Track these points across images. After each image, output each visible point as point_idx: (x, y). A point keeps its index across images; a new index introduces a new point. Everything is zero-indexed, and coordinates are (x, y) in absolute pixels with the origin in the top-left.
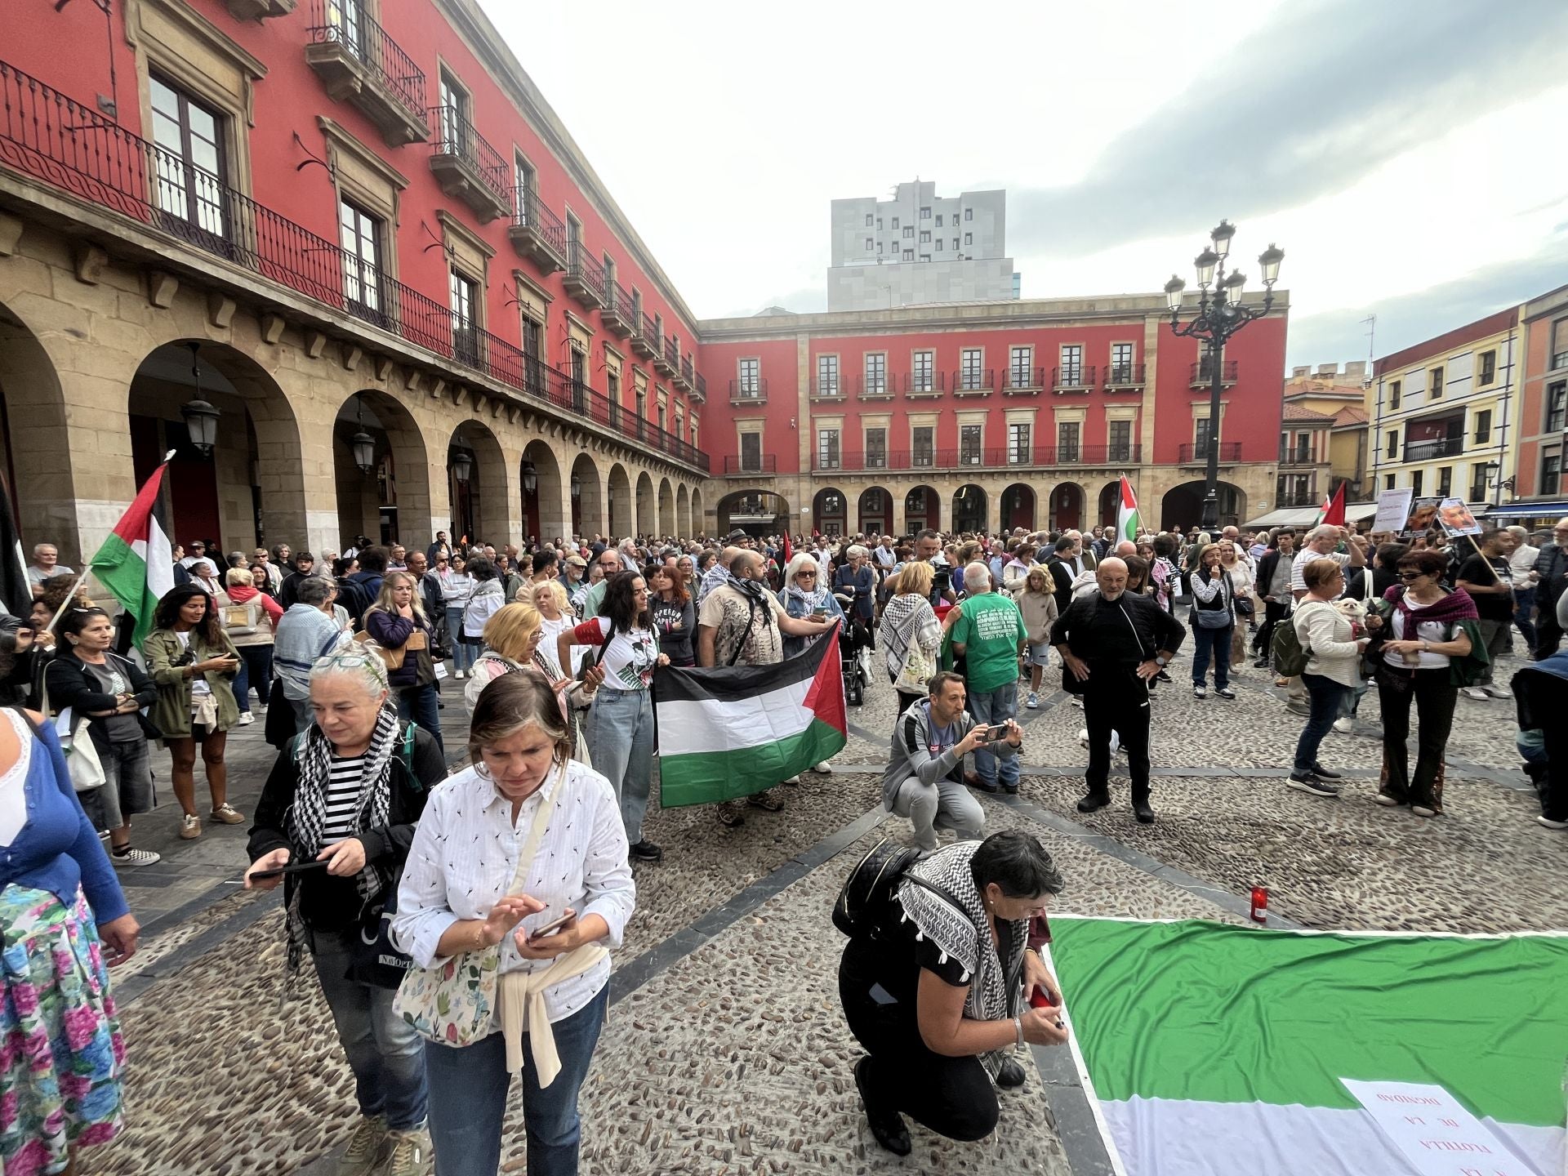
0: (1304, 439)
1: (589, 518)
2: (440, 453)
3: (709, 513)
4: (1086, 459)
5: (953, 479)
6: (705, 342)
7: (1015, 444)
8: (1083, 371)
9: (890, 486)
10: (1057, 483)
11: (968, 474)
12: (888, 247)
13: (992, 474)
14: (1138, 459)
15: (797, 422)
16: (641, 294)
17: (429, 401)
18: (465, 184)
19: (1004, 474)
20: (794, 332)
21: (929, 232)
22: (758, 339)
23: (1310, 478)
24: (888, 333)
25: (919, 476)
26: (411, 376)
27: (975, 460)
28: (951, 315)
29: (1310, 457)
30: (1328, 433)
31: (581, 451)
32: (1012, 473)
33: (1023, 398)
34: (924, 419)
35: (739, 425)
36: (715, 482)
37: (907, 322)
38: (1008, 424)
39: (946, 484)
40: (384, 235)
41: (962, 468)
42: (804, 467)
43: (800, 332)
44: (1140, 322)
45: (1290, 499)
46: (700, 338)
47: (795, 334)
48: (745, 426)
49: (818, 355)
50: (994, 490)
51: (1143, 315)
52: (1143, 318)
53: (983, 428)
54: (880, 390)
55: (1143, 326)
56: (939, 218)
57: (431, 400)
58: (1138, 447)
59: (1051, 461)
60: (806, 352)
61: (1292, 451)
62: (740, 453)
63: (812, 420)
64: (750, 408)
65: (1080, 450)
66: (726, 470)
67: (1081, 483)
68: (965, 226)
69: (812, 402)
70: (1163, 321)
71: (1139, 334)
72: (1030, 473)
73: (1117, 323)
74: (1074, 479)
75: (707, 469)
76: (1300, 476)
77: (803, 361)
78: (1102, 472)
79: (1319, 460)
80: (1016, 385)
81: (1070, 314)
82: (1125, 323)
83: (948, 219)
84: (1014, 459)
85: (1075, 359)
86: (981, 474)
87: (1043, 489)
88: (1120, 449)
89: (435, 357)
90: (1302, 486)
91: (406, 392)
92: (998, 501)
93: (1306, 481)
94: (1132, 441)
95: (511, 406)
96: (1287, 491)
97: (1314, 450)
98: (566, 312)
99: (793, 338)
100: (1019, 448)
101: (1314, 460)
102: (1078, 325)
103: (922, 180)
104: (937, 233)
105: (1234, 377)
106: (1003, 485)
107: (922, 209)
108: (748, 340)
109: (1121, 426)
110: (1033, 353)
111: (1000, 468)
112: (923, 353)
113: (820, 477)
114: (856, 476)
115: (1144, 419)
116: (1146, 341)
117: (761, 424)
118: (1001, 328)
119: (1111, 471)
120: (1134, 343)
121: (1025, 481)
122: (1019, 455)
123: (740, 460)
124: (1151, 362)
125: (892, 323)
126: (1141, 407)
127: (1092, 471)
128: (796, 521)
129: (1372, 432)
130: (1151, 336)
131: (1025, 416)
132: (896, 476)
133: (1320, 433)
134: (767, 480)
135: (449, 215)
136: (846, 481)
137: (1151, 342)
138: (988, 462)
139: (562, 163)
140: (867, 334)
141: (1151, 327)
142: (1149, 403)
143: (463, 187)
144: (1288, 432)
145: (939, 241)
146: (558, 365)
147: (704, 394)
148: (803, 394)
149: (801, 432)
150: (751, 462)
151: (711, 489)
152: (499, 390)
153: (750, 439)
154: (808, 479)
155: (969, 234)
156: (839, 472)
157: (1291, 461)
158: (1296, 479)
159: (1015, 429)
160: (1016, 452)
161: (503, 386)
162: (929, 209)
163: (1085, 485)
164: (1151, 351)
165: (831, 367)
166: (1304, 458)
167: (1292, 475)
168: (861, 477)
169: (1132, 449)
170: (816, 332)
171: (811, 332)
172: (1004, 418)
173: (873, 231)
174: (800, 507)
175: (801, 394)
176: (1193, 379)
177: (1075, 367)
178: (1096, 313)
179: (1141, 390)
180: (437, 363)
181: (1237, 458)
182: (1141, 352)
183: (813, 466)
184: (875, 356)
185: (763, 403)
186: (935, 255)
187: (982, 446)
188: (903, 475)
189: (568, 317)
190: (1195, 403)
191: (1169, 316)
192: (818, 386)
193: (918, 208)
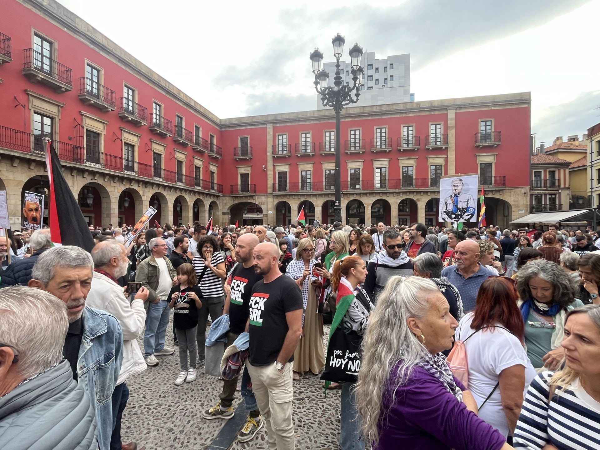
0: (552, 174)
1: (105, 216)
3: (224, 214)
4: (417, 186)
5: (346, 196)
6: (224, 130)
7: (379, 178)
8: (415, 139)
9: (313, 200)
10: (402, 199)
11: (353, 194)
13: (366, 194)
15: (266, 167)
16: (163, 105)
19: (373, 194)
20: (265, 123)
21: (372, 76)
22: (249, 127)
23: (557, 196)
24: (312, 122)
25: (327, 195)
27: (357, 187)
29: (557, 184)
30: (567, 171)
31: (90, 181)
33: (382, 154)
35: (239, 169)
36: (227, 198)
37: (321, 116)
38: (375, 167)
39: (342, 199)
41: (350, 191)
42: (270, 191)
43: (269, 123)
44: (445, 112)
45: (545, 208)
46: (221, 128)
47: (266, 124)
48: (242, 170)
49: (277, 134)
50: (368, 202)
52: (446, 109)
53: (361, 170)
54: (308, 151)
55: (447, 114)
56: (377, 69)
59: (398, 186)
60: (272, 133)
61: (545, 181)
62: (239, 183)
63: (274, 166)
64: (244, 161)
65: (414, 181)
66: (232, 191)
67: (415, 199)
68: (390, 72)
69: (274, 157)
70: (458, 111)
71: (445, 118)
72: (386, 193)
73: (432, 113)
74: (411, 197)
75: (222, 192)
76: (551, 195)
77: (270, 137)
78: (427, 193)
79: (562, 186)
80: (378, 147)
81: (406, 109)
82: (437, 113)
83: (381, 70)
84: (378, 186)
85: (410, 133)
86: (360, 193)
87: (394, 202)
88: (436, 180)
90: (553, 201)
92: (370, 208)
93: (555, 197)
96: (543, 203)
97: (559, 180)
98: (80, 112)
99: (265, 126)
100: (381, 180)
101: (559, 186)
102: (411, 115)
104: (376, 76)
105: (500, 140)
106: (372, 200)
107: (369, 65)
108: (244, 128)
109: (437, 168)
110: (387, 130)
111: (370, 191)
112: (330, 132)
113: (277, 196)
114: (295, 195)
115: (449, 164)
116: (449, 122)
117: (249, 169)
118: (370, 118)
119: (431, 192)
120: (442, 123)
121: (385, 197)
122: (381, 184)
123: (240, 187)
124: (452, 133)
125: (313, 117)
126: (447, 158)
127: (420, 192)
128: (266, 218)
130: (451, 119)
131: (384, 163)
132: (316, 195)
133: (562, 171)
134: (251, 197)
136: (291, 198)
137: (451, 122)
138: (364, 187)
139: (82, 40)
140: (301, 123)
141: (451, 115)
142: (452, 155)
144: (542, 171)
145: (377, 80)
147: (221, 155)
148: (269, 154)
149: (268, 173)
150: (245, 187)
151: (225, 201)
153: (245, 177)
154: (272, 197)
155: (392, 76)
156: (287, 192)
157: (545, 186)
158: (548, 197)
159: (378, 170)
160: (379, 182)
162: (372, 65)
163: (417, 199)
164: (452, 127)
165: (284, 140)
166: (553, 184)
167: (546, 195)
168: (298, 195)
170: (276, 123)
171: (273, 123)
172: (372, 164)
174: (267, 211)
175: (268, 154)
176: (476, 142)
177: (410, 137)
178: (420, 108)
179: (447, 148)
181: (504, 185)
182: (446, 128)
183: (274, 190)
184: (306, 134)
185: (251, 159)
186: (375, 86)
187: (361, 179)
188: (319, 195)
189: (82, 115)
190: (477, 155)
191: (461, 108)
192: (277, 150)
193: (367, 65)
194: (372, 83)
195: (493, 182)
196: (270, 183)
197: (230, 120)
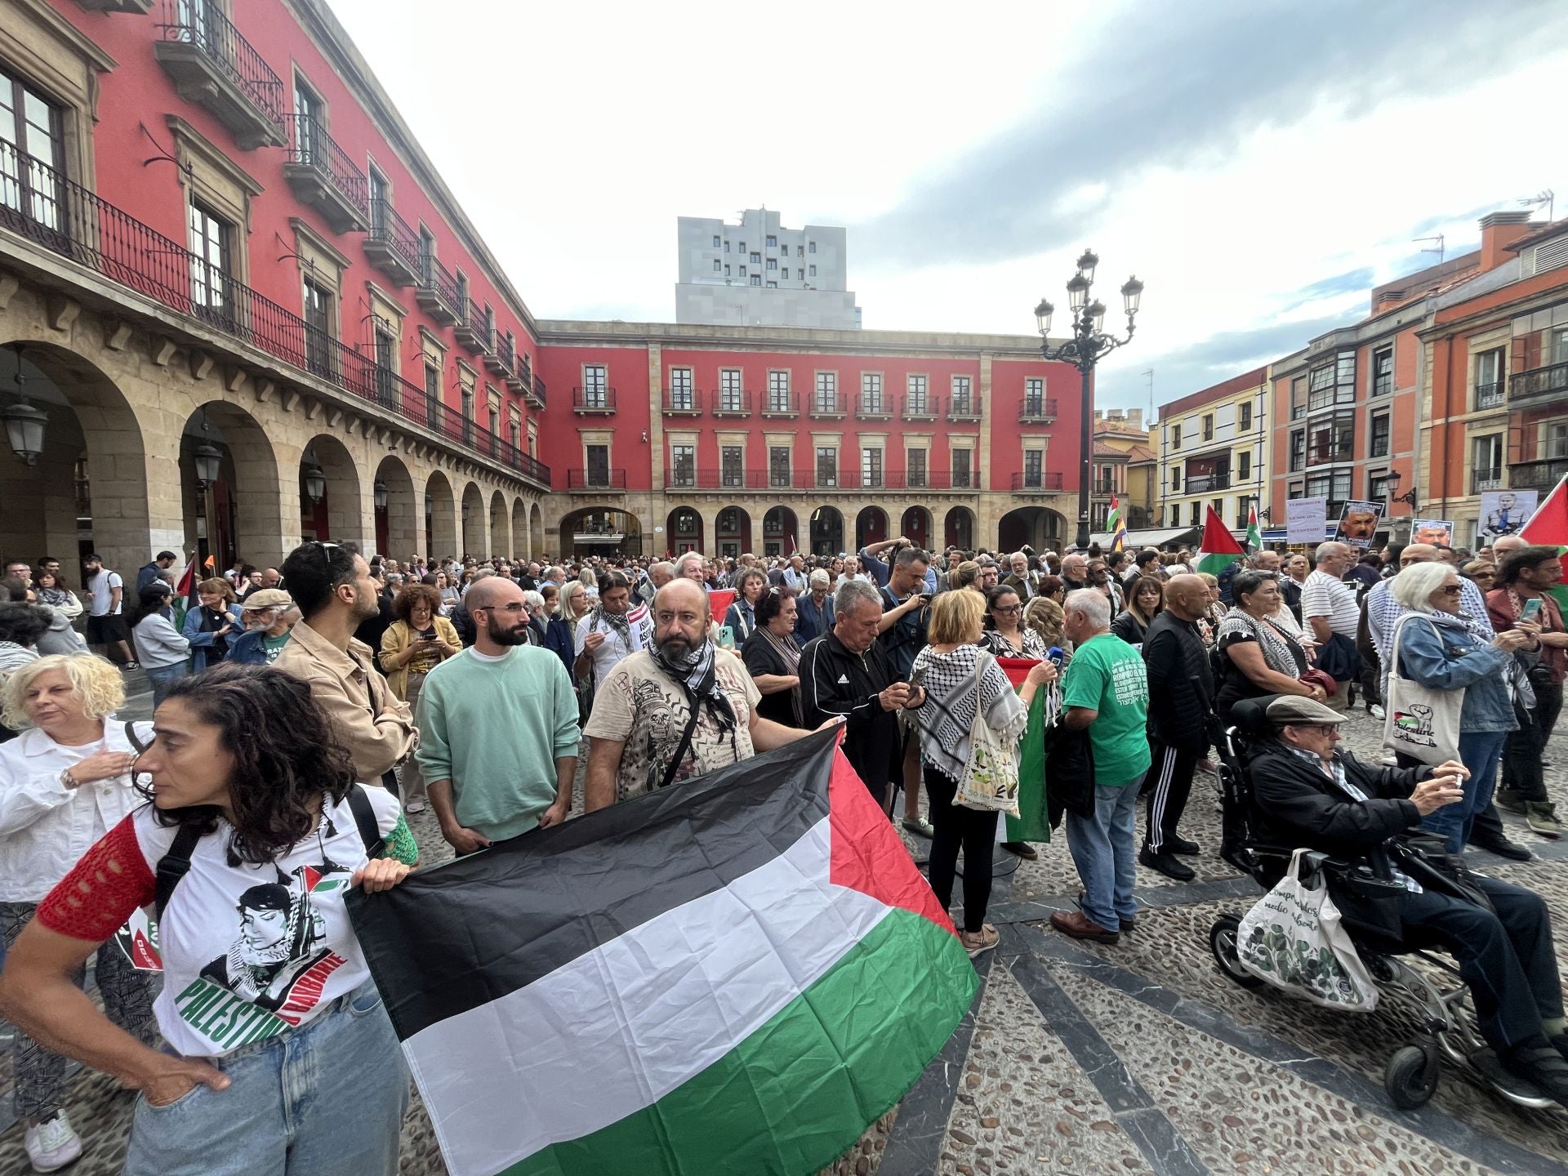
0: (1108, 471)
1: (400, 535)
2: (168, 443)
3: (550, 532)
4: (933, 485)
5: (810, 500)
6: (544, 344)
7: (868, 468)
8: (927, 400)
9: (748, 506)
10: (907, 507)
11: (824, 496)
12: (735, 271)
13: (847, 496)
14: (977, 485)
15: (648, 436)
16: (468, 280)
17: (147, 371)
18: (212, 87)
19: (858, 496)
20: (645, 340)
21: (775, 260)
22: (605, 346)
24: (744, 350)
25: (777, 496)
26: (115, 331)
27: (831, 482)
28: (804, 337)
29: (1113, 488)
30: (1126, 467)
31: (388, 453)
32: (866, 496)
33: (874, 423)
34: (779, 439)
35: (584, 435)
36: (557, 498)
37: (762, 340)
38: (862, 447)
39: (804, 505)
40: (70, 127)
41: (818, 490)
42: (657, 484)
43: (651, 342)
44: (975, 358)
45: (1099, 525)
46: (538, 339)
47: (646, 343)
48: (591, 438)
49: (670, 367)
50: (850, 512)
51: (979, 351)
52: (978, 354)
53: (838, 451)
54: (736, 407)
55: (979, 362)
56: (784, 248)
57: (152, 368)
58: (977, 474)
59: (901, 485)
60: (659, 363)
61: (1099, 482)
62: (586, 466)
63: (665, 434)
64: (597, 418)
65: (927, 476)
66: (570, 485)
67: (928, 507)
68: (810, 258)
69: (665, 416)
70: (996, 359)
71: (976, 369)
72: (882, 496)
73: (957, 357)
74: (922, 503)
75: (548, 483)
76: (1105, 504)
77: (655, 371)
78: (947, 497)
79: (1119, 492)
80: (868, 410)
81: (915, 346)
82: (964, 358)
83: (793, 250)
84: (867, 482)
85: (921, 388)
86: (837, 495)
87: (895, 511)
88: (962, 476)
89: (156, 308)
91: (106, 352)
92: (854, 523)
94: (972, 468)
95: (285, 390)
96: (1096, 517)
97: (1116, 482)
98: (368, 283)
99: (644, 347)
100: (872, 471)
101: (1116, 491)
102: (923, 356)
103: (768, 209)
104: (783, 262)
105: (1054, 414)
106: (858, 507)
107: (768, 237)
108: (593, 345)
109: (962, 454)
110: (882, 380)
111: (855, 491)
112: (779, 373)
113: (674, 495)
114: (711, 495)
115: (982, 448)
116: (982, 376)
117: (608, 435)
118: (853, 354)
119: (955, 496)
120: (972, 377)
121: (878, 503)
122: (872, 478)
123: (586, 474)
124: (986, 395)
125: (746, 340)
126: (978, 437)
127: (938, 496)
128: (649, 541)
129: (1160, 468)
130: (986, 372)
131: (877, 441)
132: (753, 496)
133: (1119, 467)
134: (617, 496)
135: (184, 124)
136: (702, 500)
137: (986, 377)
138: (843, 485)
140: (721, 349)
141: (986, 364)
142: (986, 434)
143: (209, 92)
144: (1095, 466)
145: (785, 269)
146: (357, 346)
147: (543, 400)
148: (655, 407)
149: (653, 447)
150: (599, 475)
151: (553, 505)
152: (265, 365)
153: (598, 452)
154: (661, 497)
155: (813, 266)
156: (694, 489)
157: (1099, 491)
158: (1102, 507)
159: (867, 453)
160: (869, 475)
161: (271, 360)
162: (774, 237)
163: (933, 508)
164: (986, 386)
165: (684, 379)
166: (1108, 489)
167: (1099, 504)
168: (717, 495)
169: (972, 475)
170: (669, 343)
171: (663, 343)
172: (858, 442)
173: (720, 252)
174: (653, 526)
175: (652, 407)
176: (1021, 413)
177: (921, 396)
178: (937, 347)
179: (979, 421)
180: (160, 315)
181: (1059, 486)
182: (978, 386)
183: (667, 483)
184: (731, 372)
185: (611, 414)
186: (781, 283)
187: (837, 468)
188: (761, 495)
189: (370, 291)
190: (1023, 435)
191: (1000, 354)
192: (671, 400)
193: (764, 236)
194: (775, 275)
195: (1043, 482)
196: (657, 468)
197: (560, 323)
